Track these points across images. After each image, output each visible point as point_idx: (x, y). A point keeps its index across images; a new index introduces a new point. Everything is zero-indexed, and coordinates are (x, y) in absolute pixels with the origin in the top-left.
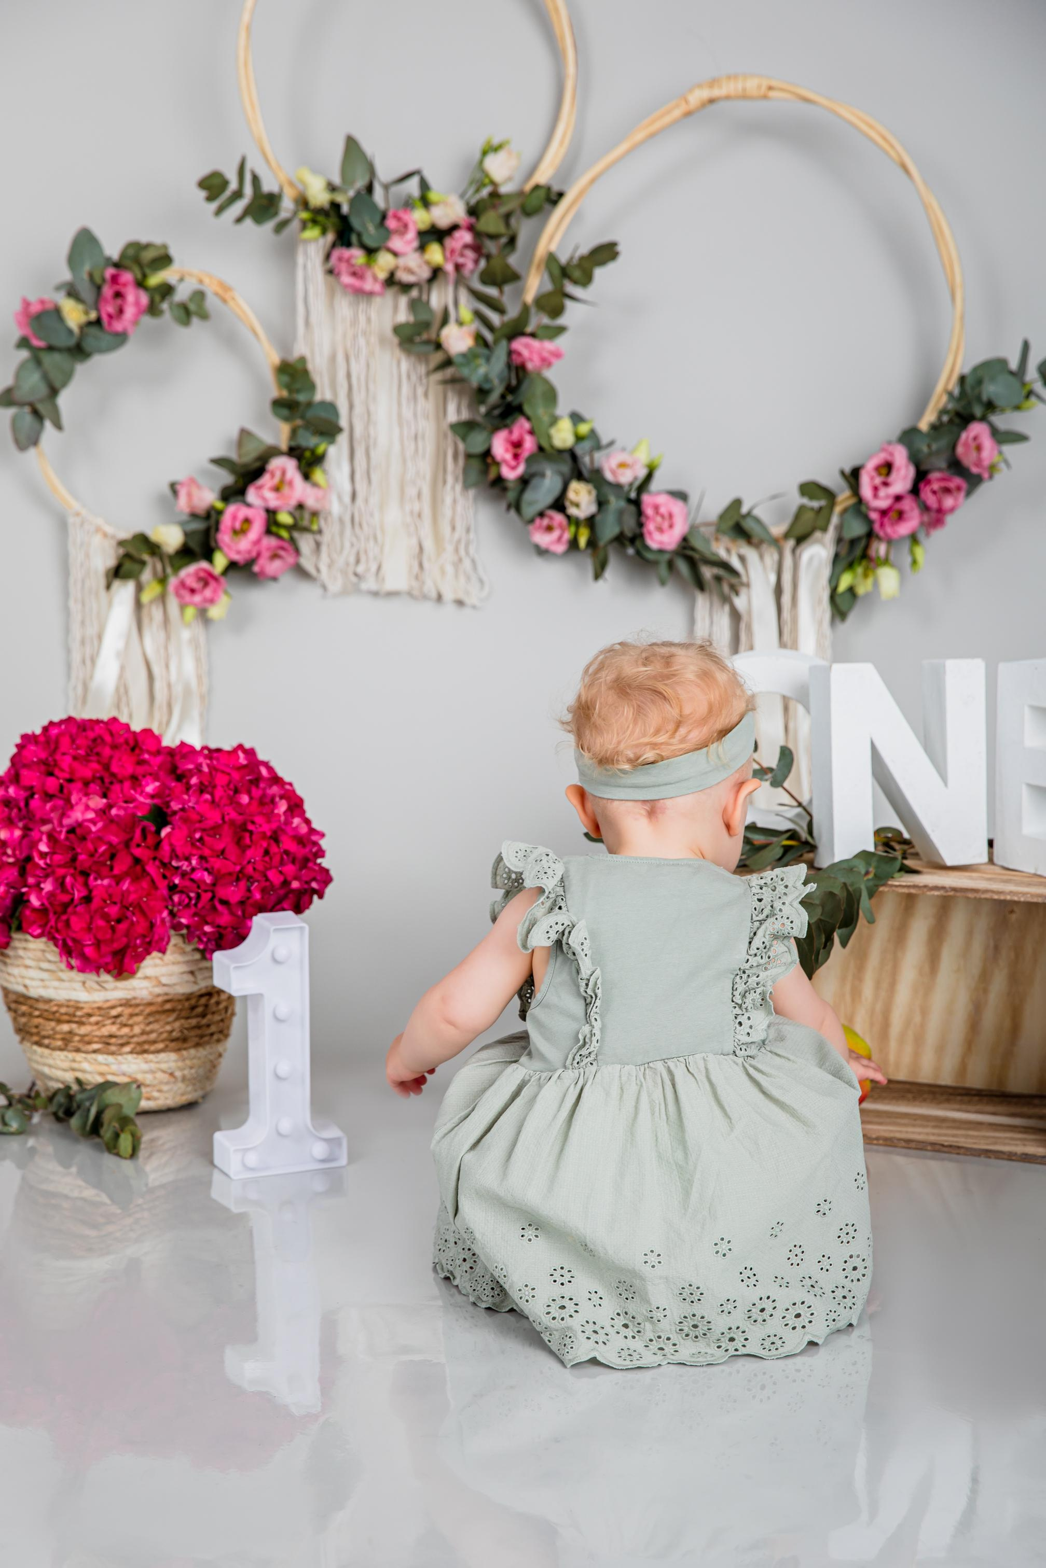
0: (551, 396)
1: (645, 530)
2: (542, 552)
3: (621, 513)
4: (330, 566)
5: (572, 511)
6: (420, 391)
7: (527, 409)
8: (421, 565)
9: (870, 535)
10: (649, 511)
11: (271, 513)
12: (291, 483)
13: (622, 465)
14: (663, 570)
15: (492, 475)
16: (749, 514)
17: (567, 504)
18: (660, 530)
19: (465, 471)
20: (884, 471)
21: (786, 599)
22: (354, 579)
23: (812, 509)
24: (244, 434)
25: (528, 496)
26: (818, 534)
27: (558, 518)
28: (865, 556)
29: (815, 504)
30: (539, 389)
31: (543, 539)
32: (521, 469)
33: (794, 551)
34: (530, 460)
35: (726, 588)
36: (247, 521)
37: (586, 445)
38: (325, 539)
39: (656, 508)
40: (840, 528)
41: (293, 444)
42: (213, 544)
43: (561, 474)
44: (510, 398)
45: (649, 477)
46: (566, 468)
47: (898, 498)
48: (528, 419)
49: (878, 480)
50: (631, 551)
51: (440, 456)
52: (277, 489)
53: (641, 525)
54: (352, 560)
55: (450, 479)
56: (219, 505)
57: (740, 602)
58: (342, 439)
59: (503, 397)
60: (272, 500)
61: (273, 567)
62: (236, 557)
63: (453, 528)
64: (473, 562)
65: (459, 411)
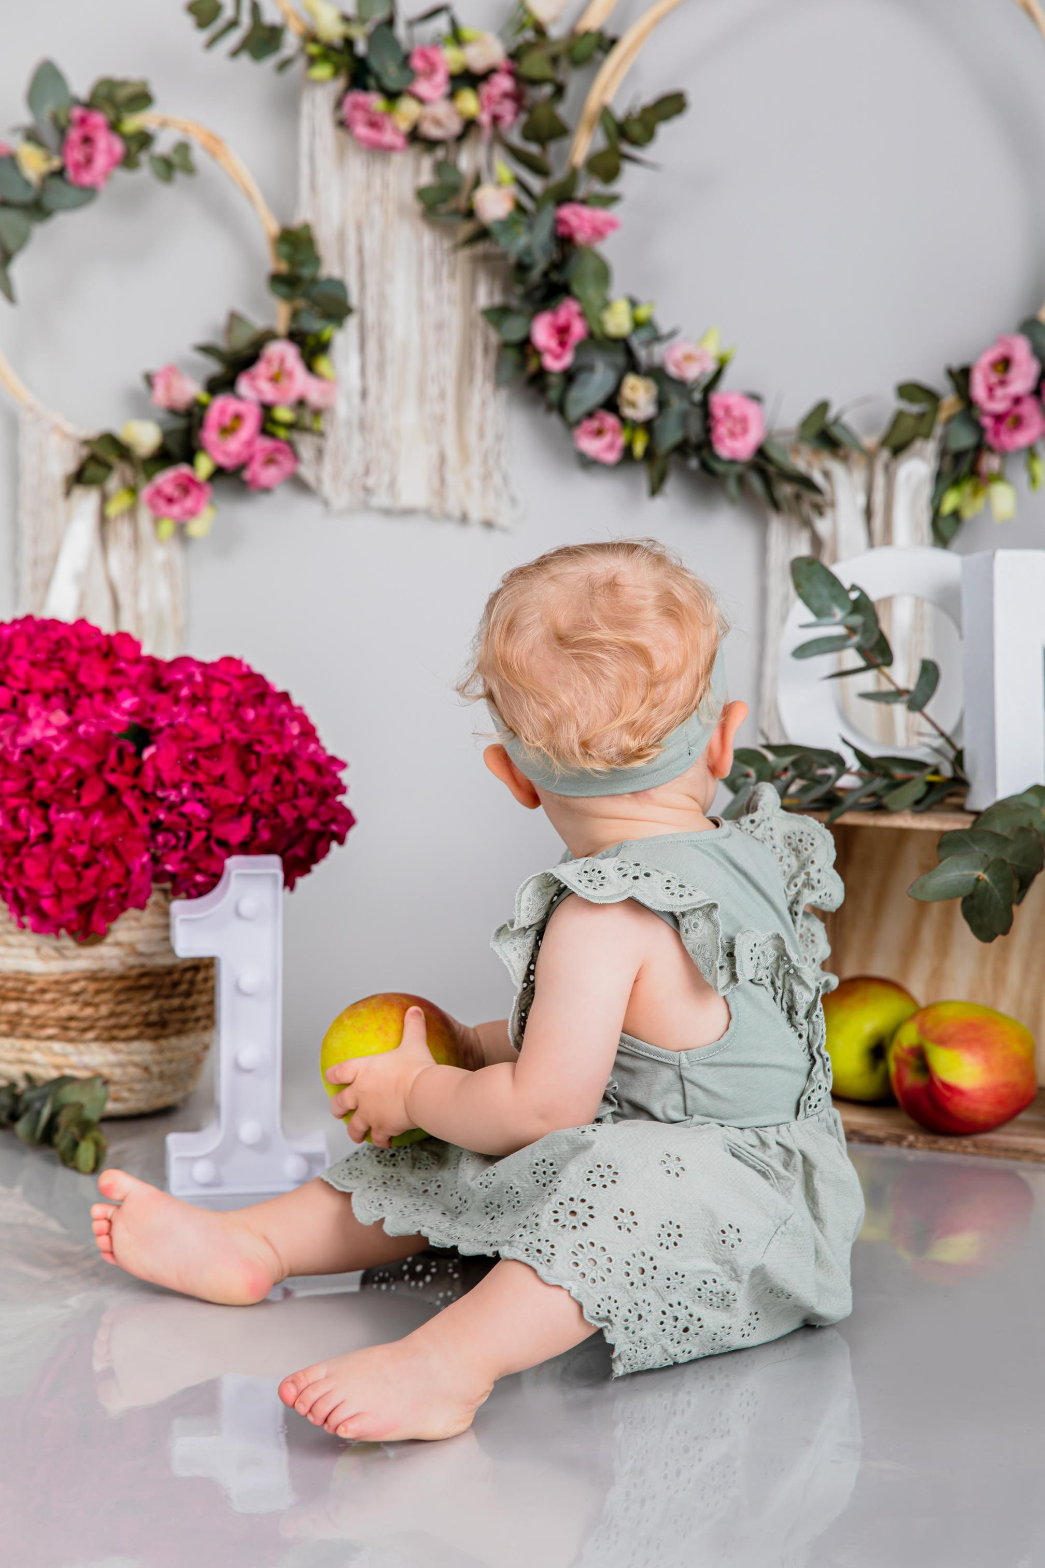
0: (603, 274)
1: (714, 438)
2: (587, 463)
3: (684, 418)
4: (335, 477)
5: (628, 412)
6: (445, 271)
7: (575, 288)
8: (443, 481)
9: (980, 448)
10: (719, 412)
11: (267, 409)
12: (290, 375)
13: (689, 358)
14: (732, 485)
15: (533, 366)
16: (836, 421)
17: (619, 401)
18: (733, 435)
19: (498, 367)
20: (1000, 368)
21: (878, 522)
22: (361, 494)
23: (912, 415)
24: (234, 319)
25: (575, 393)
26: (918, 445)
27: (610, 420)
28: (974, 472)
29: (915, 408)
30: (589, 265)
31: (591, 446)
32: (568, 359)
33: (887, 468)
34: (580, 348)
35: (806, 509)
36: (238, 417)
37: (644, 334)
38: (330, 445)
39: (727, 410)
40: (944, 440)
41: (294, 326)
42: (195, 444)
43: (614, 366)
44: (555, 277)
45: (718, 374)
46: (620, 359)
47: (1017, 400)
48: (576, 298)
49: (994, 379)
50: (694, 463)
51: (467, 348)
52: (274, 379)
53: (708, 430)
54: (361, 469)
55: (479, 378)
56: (204, 397)
57: (823, 526)
58: (352, 323)
59: (546, 274)
60: (268, 392)
61: (268, 475)
62: (225, 461)
63: (482, 435)
64: (506, 479)
65: (491, 294)
